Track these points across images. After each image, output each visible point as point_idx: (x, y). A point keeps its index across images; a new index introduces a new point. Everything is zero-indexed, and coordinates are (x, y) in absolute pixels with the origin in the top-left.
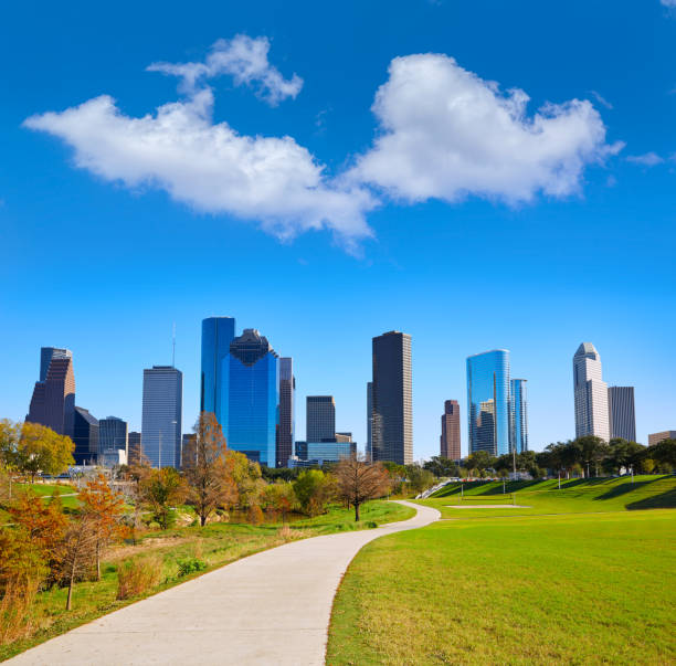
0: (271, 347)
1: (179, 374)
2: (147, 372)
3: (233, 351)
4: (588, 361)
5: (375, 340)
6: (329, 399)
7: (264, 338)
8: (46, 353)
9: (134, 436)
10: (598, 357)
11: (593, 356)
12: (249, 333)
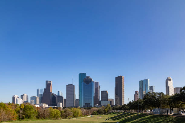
0: (92, 80)
1: (74, 86)
2: (67, 86)
3: (84, 81)
4: (169, 81)
5: (116, 78)
6: (106, 91)
7: (91, 78)
8: (47, 82)
9: (65, 100)
10: (172, 80)
11: (170, 80)
12: (88, 77)
